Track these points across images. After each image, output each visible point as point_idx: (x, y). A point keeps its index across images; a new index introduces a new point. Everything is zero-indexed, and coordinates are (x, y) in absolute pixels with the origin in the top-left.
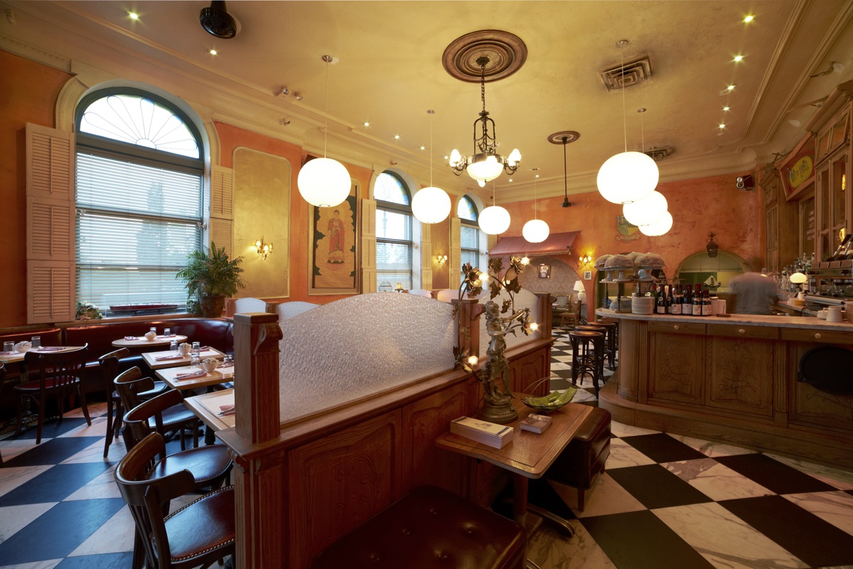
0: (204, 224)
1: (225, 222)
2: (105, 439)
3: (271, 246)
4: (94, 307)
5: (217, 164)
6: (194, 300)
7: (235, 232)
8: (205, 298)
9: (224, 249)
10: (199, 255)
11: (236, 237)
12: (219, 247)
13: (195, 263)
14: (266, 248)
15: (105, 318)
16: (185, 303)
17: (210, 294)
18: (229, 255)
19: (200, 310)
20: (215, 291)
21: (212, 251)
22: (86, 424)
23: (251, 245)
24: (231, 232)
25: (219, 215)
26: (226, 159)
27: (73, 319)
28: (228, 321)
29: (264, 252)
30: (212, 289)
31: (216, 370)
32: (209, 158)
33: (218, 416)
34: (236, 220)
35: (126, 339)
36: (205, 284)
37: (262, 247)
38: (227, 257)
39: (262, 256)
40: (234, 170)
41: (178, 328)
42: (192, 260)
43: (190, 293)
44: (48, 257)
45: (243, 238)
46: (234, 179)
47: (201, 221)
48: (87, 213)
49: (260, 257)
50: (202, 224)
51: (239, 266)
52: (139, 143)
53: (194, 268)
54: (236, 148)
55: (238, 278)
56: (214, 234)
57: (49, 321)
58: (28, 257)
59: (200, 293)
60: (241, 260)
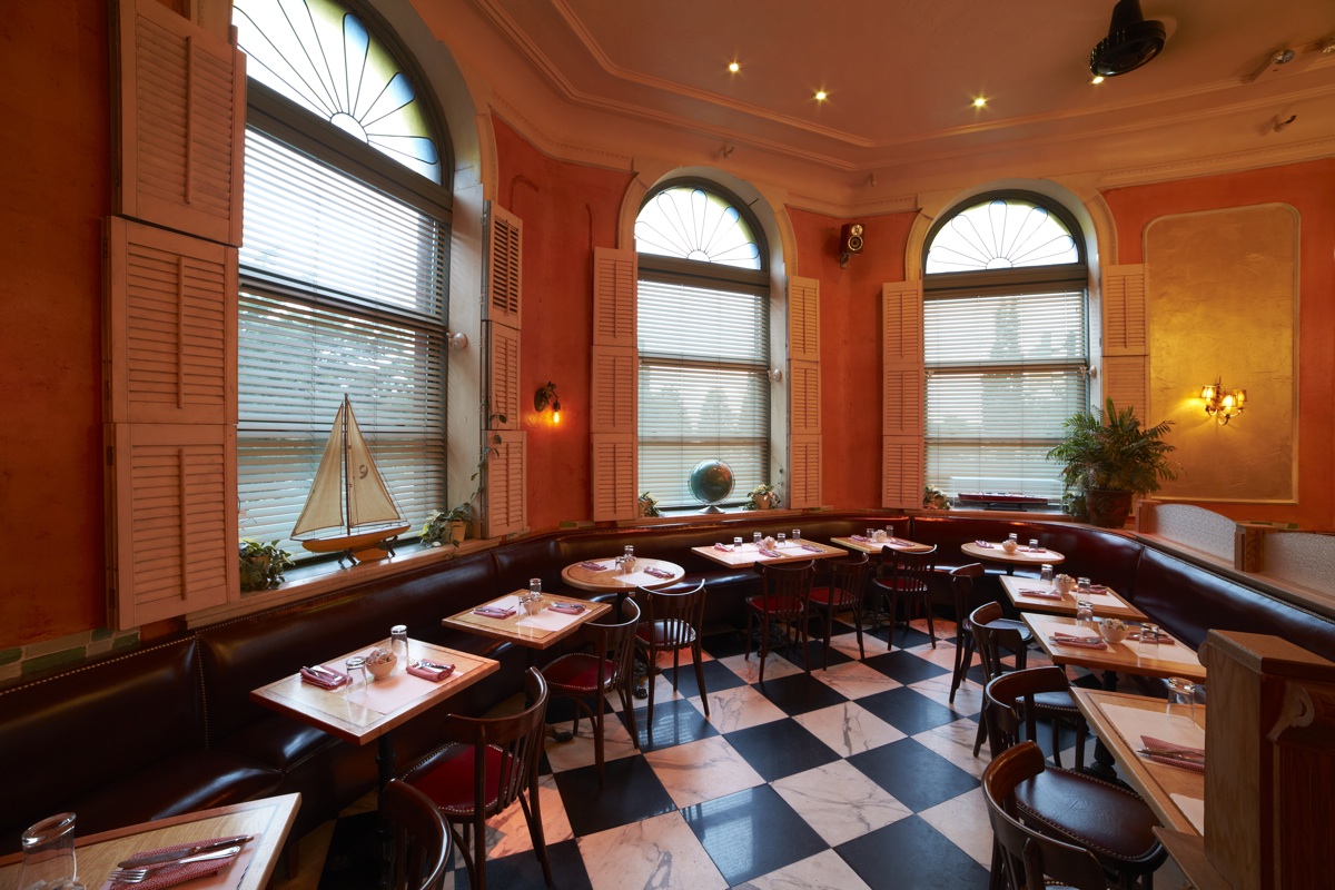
0: (1092, 368)
1: (1132, 360)
2: (952, 674)
3: (1241, 397)
4: (942, 493)
5: (1113, 263)
6: (1074, 493)
7: (1153, 375)
8: (1094, 494)
9: (1131, 410)
10: (1083, 421)
11: (1154, 384)
12: (1121, 406)
13: (1076, 434)
14: (1228, 402)
15: (953, 509)
16: (1061, 497)
17: (1103, 487)
18: (1140, 420)
19: (1085, 511)
20: (1114, 483)
21: (1107, 413)
22: (930, 644)
23: (1191, 397)
24: (1144, 377)
25: (1121, 350)
26: (1128, 249)
27: (921, 507)
28: (1139, 540)
29: (1222, 409)
30: (1108, 480)
31: (1124, 641)
32: (1097, 256)
33: (1138, 754)
34: (1153, 353)
35: (978, 545)
36: (1095, 470)
37: (1217, 400)
38: (1137, 424)
39: (1218, 416)
40: (1147, 265)
41: (1050, 538)
42: (1072, 429)
43: (1070, 482)
44: (899, 432)
45: (1171, 385)
46: (1147, 280)
47: (1087, 363)
48: (936, 373)
49: (1213, 419)
50: (1088, 369)
51: (1165, 438)
52: (991, 266)
53: (1076, 443)
54: (1148, 223)
55: (1162, 461)
56: (1111, 385)
57: (898, 506)
58: (884, 433)
59: (1085, 483)
60: (1168, 429)
